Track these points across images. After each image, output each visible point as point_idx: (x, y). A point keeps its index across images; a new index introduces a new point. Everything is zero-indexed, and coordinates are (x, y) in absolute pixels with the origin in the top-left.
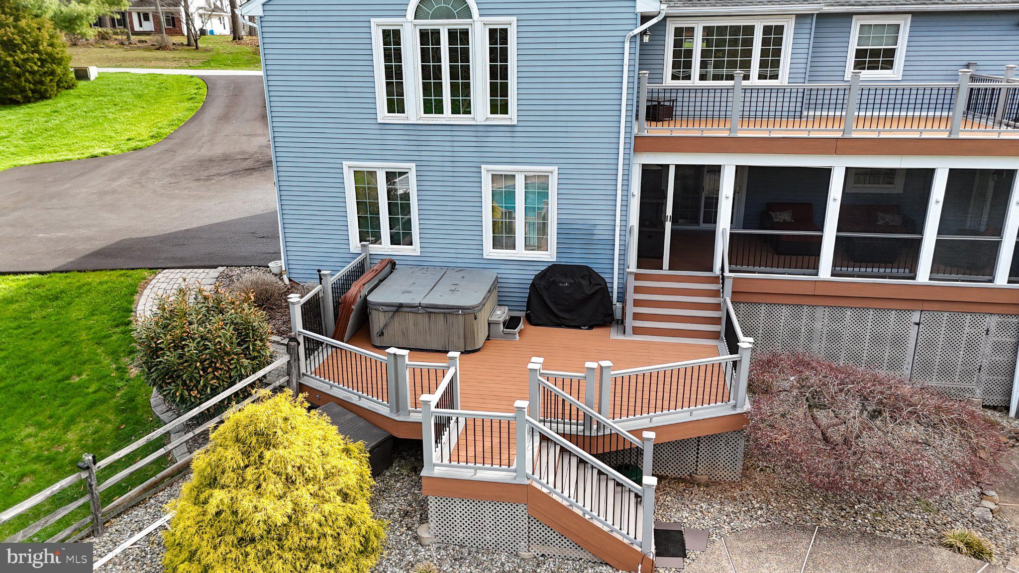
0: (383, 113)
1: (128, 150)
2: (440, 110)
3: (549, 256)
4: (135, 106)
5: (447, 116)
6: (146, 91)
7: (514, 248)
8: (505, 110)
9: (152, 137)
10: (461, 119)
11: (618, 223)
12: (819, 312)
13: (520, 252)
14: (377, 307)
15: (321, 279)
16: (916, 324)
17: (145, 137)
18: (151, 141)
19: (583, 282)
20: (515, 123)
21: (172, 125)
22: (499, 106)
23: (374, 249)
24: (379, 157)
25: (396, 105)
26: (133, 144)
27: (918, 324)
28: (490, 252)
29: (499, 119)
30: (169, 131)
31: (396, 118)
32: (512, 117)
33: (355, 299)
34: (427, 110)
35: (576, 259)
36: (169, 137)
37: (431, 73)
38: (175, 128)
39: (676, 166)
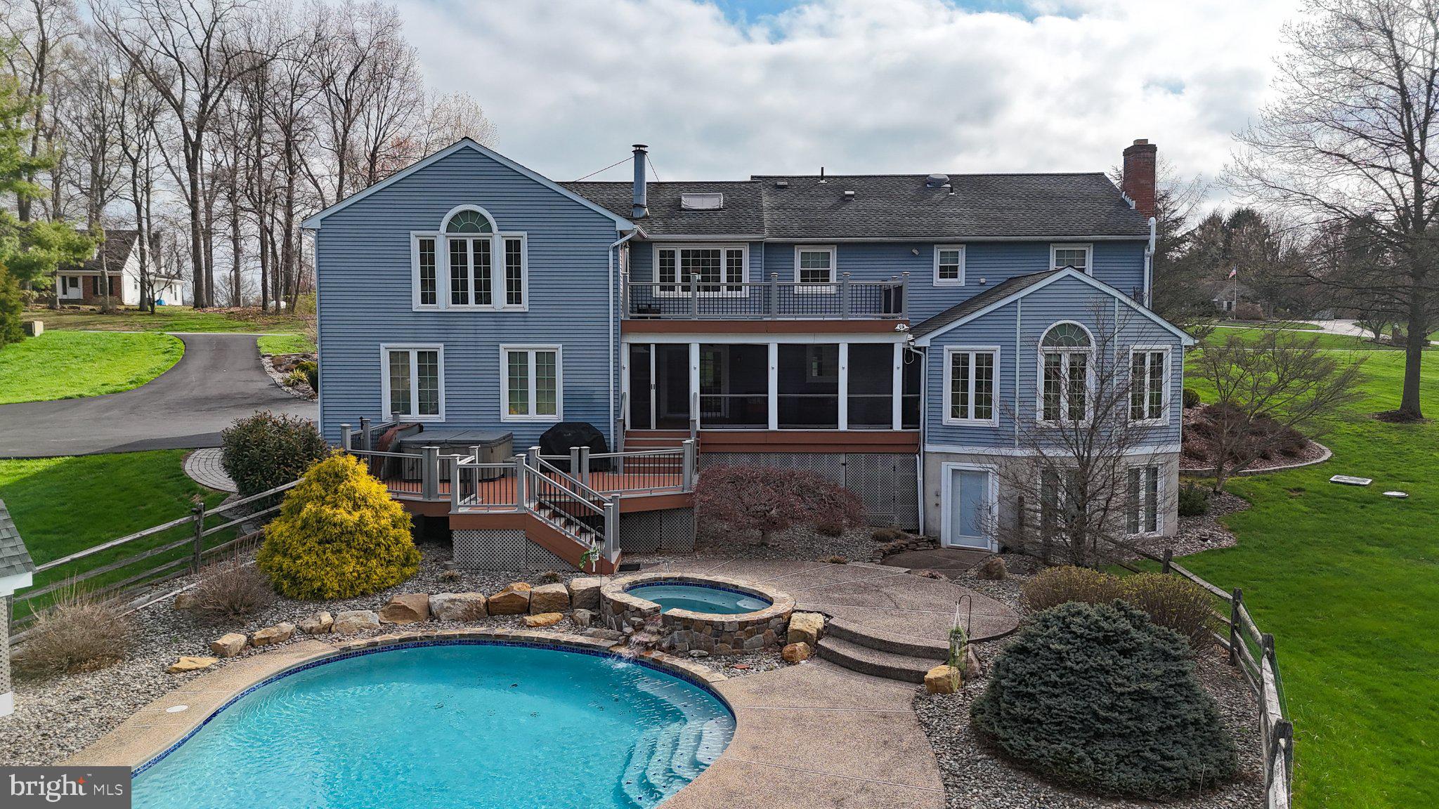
0: (417, 304)
1: (107, 393)
2: (465, 301)
3: (557, 417)
4: (101, 358)
5: (472, 306)
6: (109, 345)
7: (528, 413)
8: (519, 301)
9: (131, 383)
10: (483, 308)
11: (612, 388)
12: (773, 457)
13: (533, 416)
14: (410, 445)
15: (362, 425)
16: (843, 464)
17: (124, 382)
18: (131, 386)
19: (583, 432)
20: (527, 310)
21: (152, 373)
22: (514, 297)
23: (404, 418)
24: (412, 339)
25: (428, 298)
26: (108, 388)
27: (845, 464)
28: (506, 416)
29: (514, 308)
30: (149, 378)
31: (429, 308)
32: (524, 306)
33: (391, 439)
34: (455, 301)
35: (579, 418)
36: (151, 383)
37: (458, 273)
38: (156, 375)
39: (656, 345)
